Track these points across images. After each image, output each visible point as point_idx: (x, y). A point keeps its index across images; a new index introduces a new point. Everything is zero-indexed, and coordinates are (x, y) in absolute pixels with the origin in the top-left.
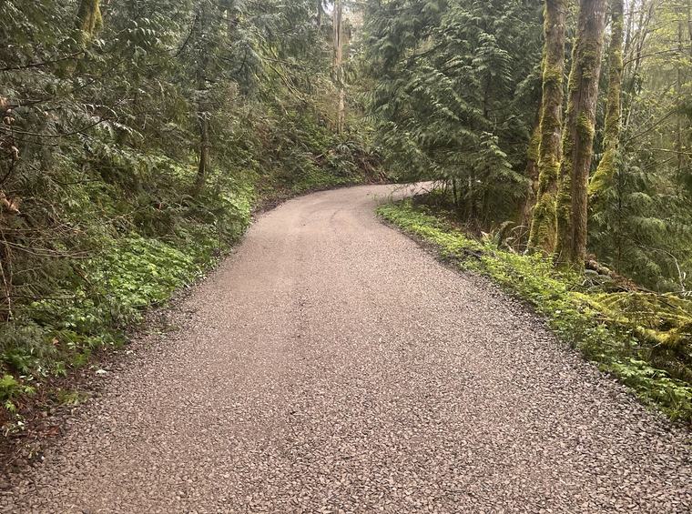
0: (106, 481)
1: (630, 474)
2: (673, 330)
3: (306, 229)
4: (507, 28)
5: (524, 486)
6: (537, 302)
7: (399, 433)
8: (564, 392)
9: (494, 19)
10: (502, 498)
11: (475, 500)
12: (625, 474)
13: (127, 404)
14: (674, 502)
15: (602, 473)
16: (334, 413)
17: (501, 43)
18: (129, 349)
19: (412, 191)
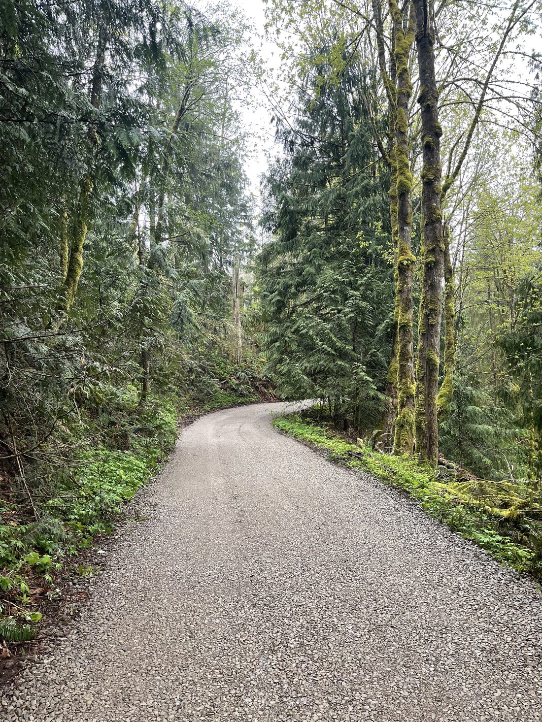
0: (132, 629)
1: (499, 609)
2: (512, 508)
3: (222, 439)
4: (368, 286)
5: (428, 620)
6: (410, 490)
7: (332, 587)
8: (442, 555)
9: (357, 280)
10: (415, 628)
11: (397, 631)
12: (496, 609)
13: (128, 574)
14: (531, 625)
15: (480, 609)
16: (282, 575)
17: (364, 298)
18: (117, 535)
19: (299, 407)
